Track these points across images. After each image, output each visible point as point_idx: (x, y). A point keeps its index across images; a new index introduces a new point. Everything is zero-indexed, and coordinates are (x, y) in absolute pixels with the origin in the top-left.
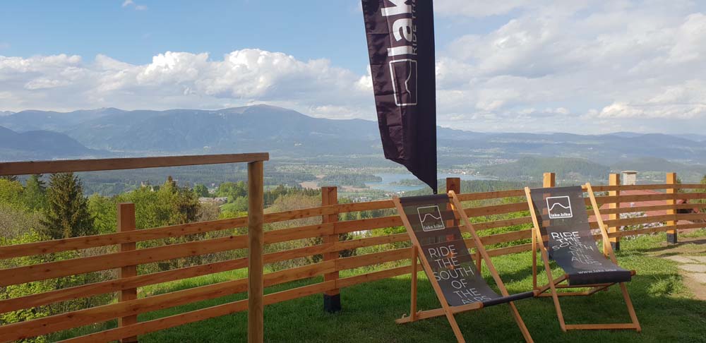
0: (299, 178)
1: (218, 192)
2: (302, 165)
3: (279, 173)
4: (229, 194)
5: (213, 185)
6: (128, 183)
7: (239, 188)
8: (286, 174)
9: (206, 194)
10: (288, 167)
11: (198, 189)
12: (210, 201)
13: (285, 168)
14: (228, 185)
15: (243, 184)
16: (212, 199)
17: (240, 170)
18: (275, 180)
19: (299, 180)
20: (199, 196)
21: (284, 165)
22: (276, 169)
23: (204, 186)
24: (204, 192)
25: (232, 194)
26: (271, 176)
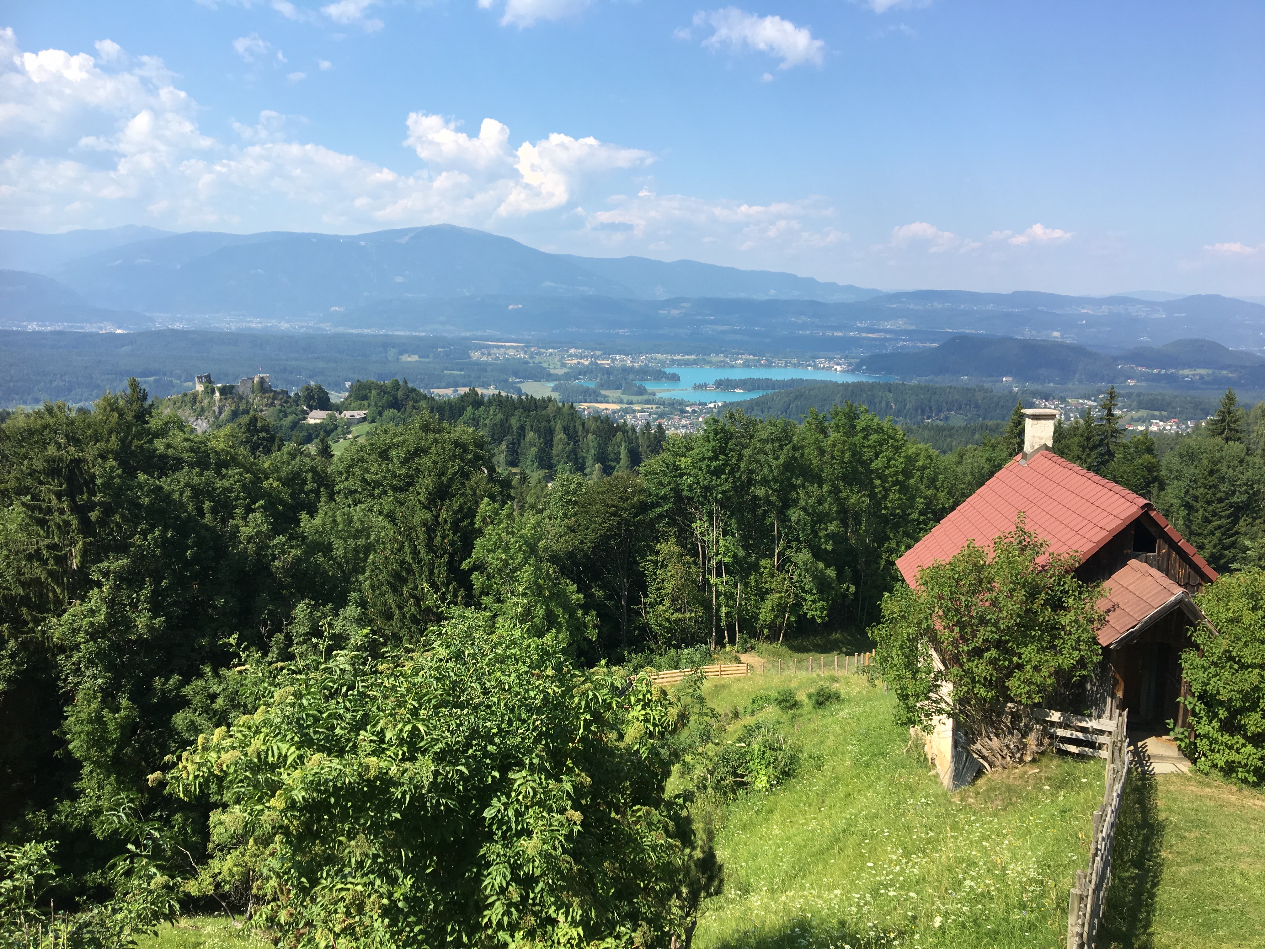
1: (349, 401)
2: (522, 348)
3: (477, 363)
4: (369, 405)
5: (348, 384)
6: (179, 378)
7: (389, 393)
8: (490, 365)
9: (324, 403)
10: (495, 351)
11: (308, 394)
12: (332, 417)
13: (489, 354)
14: (369, 387)
15: (396, 385)
16: (337, 414)
17: (400, 357)
18: (469, 376)
19: (516, 377)
20: (311, 408)
21: (488, 347)
22: (472, 355)
23: (320, 388)
24: (320, 399)
25: (376, 404)
26: (461, 370)
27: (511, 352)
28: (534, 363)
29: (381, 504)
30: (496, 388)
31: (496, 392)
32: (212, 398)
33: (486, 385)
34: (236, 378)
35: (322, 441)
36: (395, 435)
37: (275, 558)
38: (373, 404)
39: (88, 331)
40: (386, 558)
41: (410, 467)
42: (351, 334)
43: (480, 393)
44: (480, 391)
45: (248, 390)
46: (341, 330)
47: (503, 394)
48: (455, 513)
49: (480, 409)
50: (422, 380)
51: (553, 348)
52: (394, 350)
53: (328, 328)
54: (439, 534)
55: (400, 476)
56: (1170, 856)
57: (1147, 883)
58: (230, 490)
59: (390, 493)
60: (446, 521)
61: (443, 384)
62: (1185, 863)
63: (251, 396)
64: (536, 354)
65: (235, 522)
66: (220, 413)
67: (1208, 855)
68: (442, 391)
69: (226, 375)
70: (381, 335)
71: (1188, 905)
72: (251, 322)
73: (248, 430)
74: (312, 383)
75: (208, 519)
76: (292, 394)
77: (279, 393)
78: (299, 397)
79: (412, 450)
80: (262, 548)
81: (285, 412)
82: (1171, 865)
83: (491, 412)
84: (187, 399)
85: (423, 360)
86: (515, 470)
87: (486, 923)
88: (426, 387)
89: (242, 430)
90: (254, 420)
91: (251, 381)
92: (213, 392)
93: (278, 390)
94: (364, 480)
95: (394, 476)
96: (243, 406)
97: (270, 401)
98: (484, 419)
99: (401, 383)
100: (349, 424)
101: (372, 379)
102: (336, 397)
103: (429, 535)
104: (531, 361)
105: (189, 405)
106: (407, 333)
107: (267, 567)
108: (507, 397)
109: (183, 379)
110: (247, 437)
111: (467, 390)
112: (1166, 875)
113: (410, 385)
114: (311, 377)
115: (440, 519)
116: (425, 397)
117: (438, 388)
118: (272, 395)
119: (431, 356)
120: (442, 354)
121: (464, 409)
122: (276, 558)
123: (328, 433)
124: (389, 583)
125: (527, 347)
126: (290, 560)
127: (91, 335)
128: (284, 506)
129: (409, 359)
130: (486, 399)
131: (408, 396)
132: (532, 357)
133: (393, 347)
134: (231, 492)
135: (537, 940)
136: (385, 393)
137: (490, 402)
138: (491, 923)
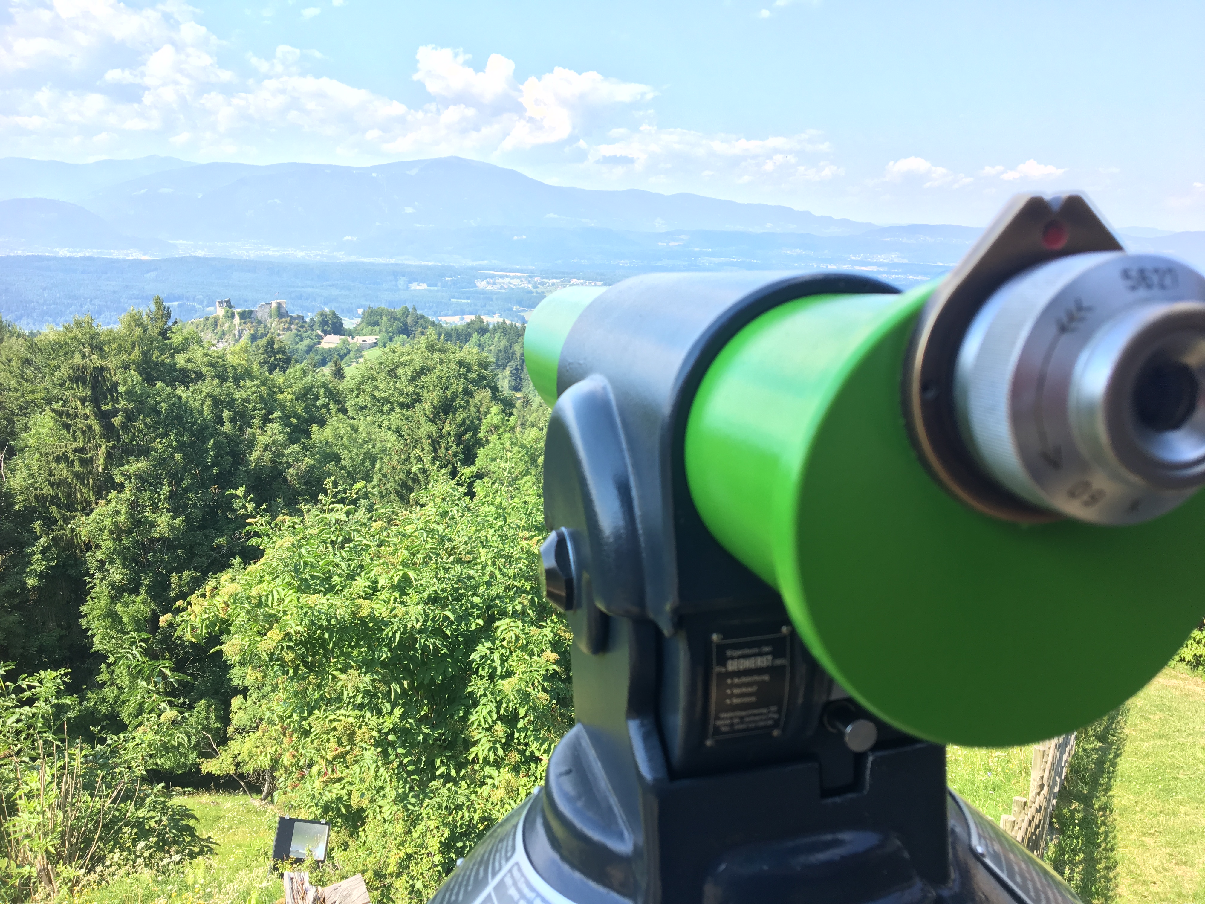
0: (520, 303)
1: (361, 327)
2: (526, 278)
3: (483, 292)
4: (380, 331)
5: (360, 311)
6: (201, 303)
7: (399, 319)
8: (496, 294)
9: (337, 329)
10: (500, 280)
11: (323, 320)
12: (345, 342)
13: (494, 284)
14: (380, 313)
15: (406, 313)
16: (350, 339)
17: (410, 285)
18: (476, 305)
19: (520, 306)
20: (326, 333)
21: (493, 277)
22: (478, 284)
23: (334, 314)
24: (334, 324)
25: (386, 330)
26: (468, 298)
27: (516, 282)
28: (537, 292)
29: (389, 420)
30: (501, 316)
31: (501, 320)
32: (232, 322)
33: (491, 313)
34: (255, 303)
35: (336, 363)
36: (403, 354)
37: (289, 465)
38: (384, 329)
39: (115, 257)
40: (394, 468)
41: (417, 385)
42: (363, 263)
43: (485, 321)
44: (485, 319)
45: (266, 316)
46: (353, 258)
47: (508, 322)
48: (459, 426)
49: (485, 336)
50: (431, 308)
51: (556, 278)
52: (404, 278)
53: (341, 257)
54: (443, 445)
55: (407, 394)
56: (1134, 733)
57: (1109, 754)
58: (248, 401)
59: (398, 409)
60: (449, 434)
61: (450, 312)
62: (1149, 738)
63: (269, 320)
64: (540, 284)
65: (253, 431)
66: (240, 336)
67: (1171, 732)
68: (449, 319)
69: (246, 301)
70: (392, 264)
71: (1149, 773)
72: (269, 250)
73: (266, 352)
74: (327, 310)
75: (227, 427)
76: (308, 320)
77: (295, 318)
78: (315, 322)
79: (418, 368)
80: (278, 456)
81: (300, 336)
82: (1135, 740)
83: (496, 339)
84: (209, 322)
85: (432, 288)
86: (518, 395)
87: (474, 758)
88: (435, 314)
89: (260, 351)
90: (271, 343)
91: (268, 306)
92: (233, 316)
93: (294, 315)
94: (373, 397)
95: (402, 393)
96: (261, 330)
97: (287, 325)
98: (490, 346)
99: (410, 310)
100: (360, 350)
101: (383, 306)
102: (348, 323)
103: (434, 447)
104: (534, 290)
105: (211, 328)
106: (417, 263)
107: (280, 473)
108: (511, 325)
109: (205, 304)
110: (264, 358)
111: (473, 317)
112: (1128, 748)
113: (419, 312)
114: (326, 304)
115: (444, 431)
116: (433, 324)
117: (446, 315)
118: (288, 319)
119: (439, 284)
120: (449, 283)
121: (470, 335)
122: (291, 466)
123: (342, 357)
124: (397, 492)
125: (530, 276)
126: (303, 467)
127: (118, 261)
128: (298, 419)
129: (418, 288)
130: (491, 327)
131: (417, 322)
132: (535, 287)
133: (403, 276)
134: (249, 402)
135: (521, 775)
136: (395, 319)
137: (495, 329)
138: (478, 759)
